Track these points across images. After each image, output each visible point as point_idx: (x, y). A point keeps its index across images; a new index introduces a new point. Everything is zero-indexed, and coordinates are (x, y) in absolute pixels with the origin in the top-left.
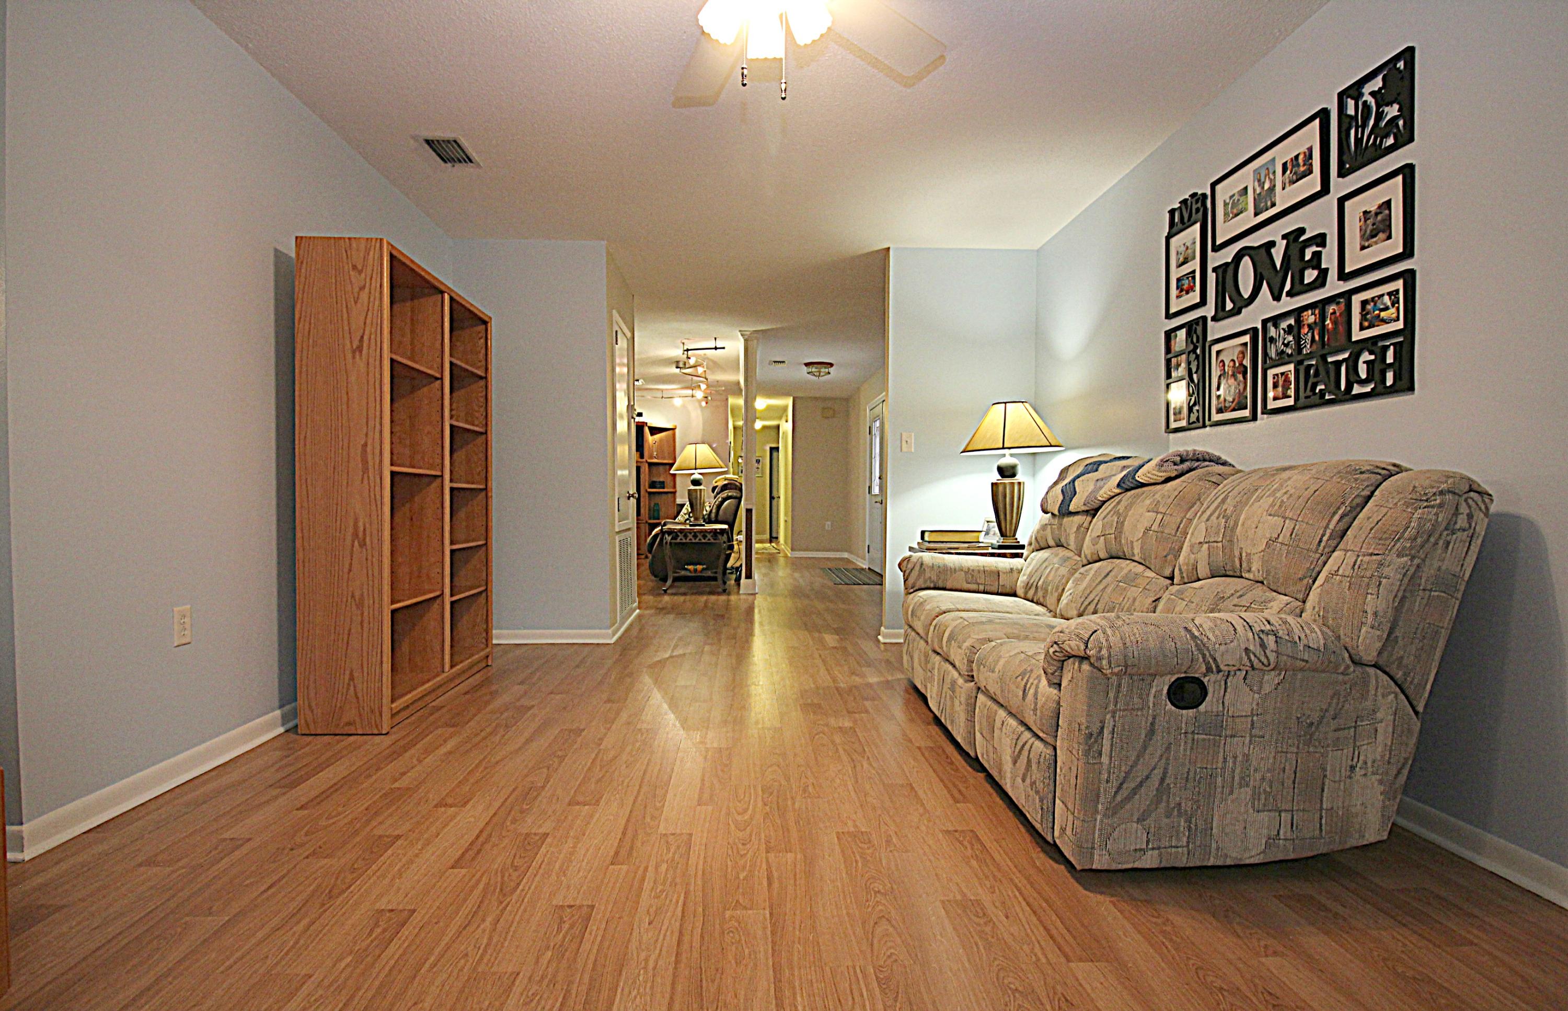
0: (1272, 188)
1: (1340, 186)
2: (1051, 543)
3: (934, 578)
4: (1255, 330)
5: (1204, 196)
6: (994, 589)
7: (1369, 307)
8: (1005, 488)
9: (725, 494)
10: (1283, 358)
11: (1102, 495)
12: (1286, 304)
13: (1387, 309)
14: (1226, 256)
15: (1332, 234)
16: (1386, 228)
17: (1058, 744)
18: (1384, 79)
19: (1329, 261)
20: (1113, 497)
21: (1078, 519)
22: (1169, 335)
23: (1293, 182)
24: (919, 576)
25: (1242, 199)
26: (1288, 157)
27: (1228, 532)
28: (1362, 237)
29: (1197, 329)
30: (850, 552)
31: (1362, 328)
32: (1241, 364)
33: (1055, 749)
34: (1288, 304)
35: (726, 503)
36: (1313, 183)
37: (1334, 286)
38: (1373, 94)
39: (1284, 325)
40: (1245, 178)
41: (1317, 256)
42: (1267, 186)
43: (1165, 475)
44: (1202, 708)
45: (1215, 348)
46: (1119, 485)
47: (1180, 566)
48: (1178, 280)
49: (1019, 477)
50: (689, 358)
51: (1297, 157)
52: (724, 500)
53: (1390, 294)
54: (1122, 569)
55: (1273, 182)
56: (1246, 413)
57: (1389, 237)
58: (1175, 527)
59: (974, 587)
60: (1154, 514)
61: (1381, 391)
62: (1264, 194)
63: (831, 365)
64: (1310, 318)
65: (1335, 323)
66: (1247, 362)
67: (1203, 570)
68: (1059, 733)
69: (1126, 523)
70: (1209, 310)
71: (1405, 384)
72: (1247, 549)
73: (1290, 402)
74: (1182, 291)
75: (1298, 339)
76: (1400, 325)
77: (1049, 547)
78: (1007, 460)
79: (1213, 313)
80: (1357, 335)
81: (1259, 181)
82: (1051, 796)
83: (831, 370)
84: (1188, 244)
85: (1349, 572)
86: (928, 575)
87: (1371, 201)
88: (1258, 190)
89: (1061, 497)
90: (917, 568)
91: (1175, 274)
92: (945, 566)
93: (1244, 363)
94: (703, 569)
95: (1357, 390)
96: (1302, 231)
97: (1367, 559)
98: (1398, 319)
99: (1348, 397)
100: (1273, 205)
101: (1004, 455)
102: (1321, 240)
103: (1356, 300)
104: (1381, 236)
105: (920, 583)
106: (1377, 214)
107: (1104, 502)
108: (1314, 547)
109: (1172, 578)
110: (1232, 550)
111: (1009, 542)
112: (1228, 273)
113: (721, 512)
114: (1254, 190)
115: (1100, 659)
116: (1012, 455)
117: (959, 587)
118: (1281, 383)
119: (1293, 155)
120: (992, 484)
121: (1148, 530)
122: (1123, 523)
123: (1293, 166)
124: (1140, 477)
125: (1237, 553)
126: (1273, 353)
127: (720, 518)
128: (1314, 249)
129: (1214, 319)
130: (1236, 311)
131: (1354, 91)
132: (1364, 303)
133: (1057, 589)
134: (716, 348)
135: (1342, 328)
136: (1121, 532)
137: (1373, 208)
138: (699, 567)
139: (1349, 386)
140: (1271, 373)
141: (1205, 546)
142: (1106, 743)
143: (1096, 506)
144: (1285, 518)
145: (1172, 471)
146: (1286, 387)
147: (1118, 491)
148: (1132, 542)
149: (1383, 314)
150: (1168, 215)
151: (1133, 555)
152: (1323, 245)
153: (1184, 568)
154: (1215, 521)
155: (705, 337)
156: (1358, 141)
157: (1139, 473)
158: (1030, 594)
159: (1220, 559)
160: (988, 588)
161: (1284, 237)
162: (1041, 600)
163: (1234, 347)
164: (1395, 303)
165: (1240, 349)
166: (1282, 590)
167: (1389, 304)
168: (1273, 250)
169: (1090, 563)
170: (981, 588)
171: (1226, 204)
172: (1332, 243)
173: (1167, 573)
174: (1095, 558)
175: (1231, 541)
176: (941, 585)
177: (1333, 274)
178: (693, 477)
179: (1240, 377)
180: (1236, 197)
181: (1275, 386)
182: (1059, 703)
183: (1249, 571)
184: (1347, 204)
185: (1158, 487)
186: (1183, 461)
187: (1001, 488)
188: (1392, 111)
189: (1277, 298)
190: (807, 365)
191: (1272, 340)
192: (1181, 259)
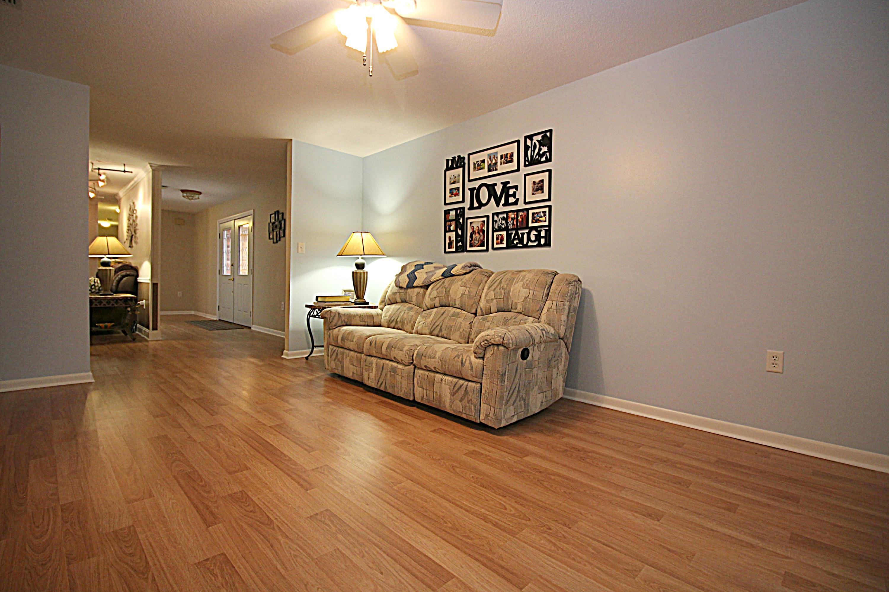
0: (496, 164)
1: (524, 170)
2: (399, 300)
3: (346, 320)
4: (488, 217)
5: (464, 158)
6: (371, 324)
7: (536, 215)
8: (361, 275)
9: (123, 273)
10: (500, 229)
11: (433, 279)
12: (502, 209)
13: (541, 217)
14: (476, 184)
15: (521, 185)
16: (541, 189)
17: (484, 381)
18: (542, 137)
19: (520, 195)
20: (438, 280)
21: (417, 290)
22: (447, 212)
23: (505, 163)
24: (339, 320)
25: (482, 164)
26: (504, 153)
27: (506, 295)
28: (533, 190)
29: (461, 212)
30: (197, 310)
31: (532, 222)
32: (482, 229)
33: (481, 384)
34: (501, 209)
35: (125, 279)
36: (513, 166)
37: (521, 206)
38: (538, 141)
39: (501, 216)
40: (484, 156)
41: (515, 193)
42: (494, 162)
43: (465, 271)
44: (528, 359)
45: (469, 221)
46: (442, 275)
47: (481, 308)
48: (451, 190)
49: (365, 269)
50: (100, 175)
51: (507, 154)
52: (123, 277)
53: (543, 212)
54: (450, 311)
55: (496, 161)
56: (485, 248)
57: (543, 192)
58: (475, 293)
59: (363, 323)
60: (465, 288)
61: (539, 245)
62: (492, 164)
63: (200, 193)
64: (512, 215)
65: (522, 219)
66: (485, 228)
67: (494, 309)
68: (484, 377)
69: (451, 291)
70: (467, 205)
71: (548, 244)
72: (515, 301)
73: (504, 246)
74: (452, 194)
75: (507, 222)
76: (547, 223)
77: (397, 303)
78: (360, 261)
79: (469, 206)
80: (531, 225)
81: (490, 159)
82: (479, 403)
83: (200, 196)
84: (456, 176)
85: (555, 308)
86: (343, 319)
87: (537, 178)
88: (490, 162)
89: (407, 280)
90: (337, 315)
91: (449, 187)
92: (350, 314)
93: (483, 228)
94: (113, 326)
95: (530, 244)
96: (508, 183)
97: (560, 303)
98: (545, 221)
99: (526, 246)
100: (496, 170)
101: (358, 258)
102: (516, 187)
103: (531, 212)
104: (540, 191)
105: (340, 323)
106: (538, 183)
107: (433, 283)
108: (541, 299)
109: (475, 314)
110: (508, 301)
111: (361, 301)
112: (475, 193)
113: (120, 285)
114: (488, 162)
115: (509, 344)
116: (362, 258)
117: (357, 324)
118: (499, 238)
119: (505, 153)
120: (353, 272)
121: (462, 295)
122: (449, 291)
123: (505, 157)
124: (453, 272)
125: (510, 303)
126: (496, 226)
127: (119, 289)
128: (514, 190)
129: (469, 209)
130: (479, 208)
131: (530, 137)
132: (533, 214)
133: (410, 321)
134: (125, 171)
135: (525, 221)
136: (448, 296)
137: (537, 181)
138: (109, 325)
139: (527, 243)
140: (495, 234)
141: (495, 301)
142: (506, 377)
143: (428, 284)
144: (530, 290)
145: (468, 270)
146: (502, 239)
147: (441, 278)
148: (455, 300)
149: (540, 219)
150: (446, 162)
151: (455, 304)
152: (517, 189)
153: (484, 310)
154: (499, 290)
155: (114, 162)
156: (532, 156)
157: (453, 270)
158: (393, 325)
159: (502, 305)
160: (369, 324)
161: (502, 183)
162: (400, 327)
163: (478, 222)
164: (545, 215)
165: (482, 223)
166: (530, 315)
167: (543, 215)
168: (496, 187)
169: (428, 309)
170: (366, 324)
171: (474, 164)
172: (521, 189)
173: (474, 311)
174: (433, 306)
175: (508, 298)
176: (348, 323)
177: (521, 201)
178: (103, 260)
179: (481, 234)
180: (480, 162)
181: (497, 239)
182: (483, 365)
183: (516, 309)
184: (527, 177)
185: (461, 276)
186: (471, 266)
187: (359, 275)
188: (545, 149)
189: (498, 205)
190: (183, 191)
191: (496, 221)
192: (452, 181)
